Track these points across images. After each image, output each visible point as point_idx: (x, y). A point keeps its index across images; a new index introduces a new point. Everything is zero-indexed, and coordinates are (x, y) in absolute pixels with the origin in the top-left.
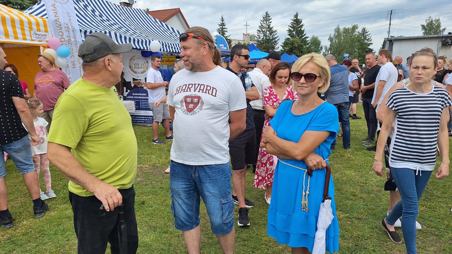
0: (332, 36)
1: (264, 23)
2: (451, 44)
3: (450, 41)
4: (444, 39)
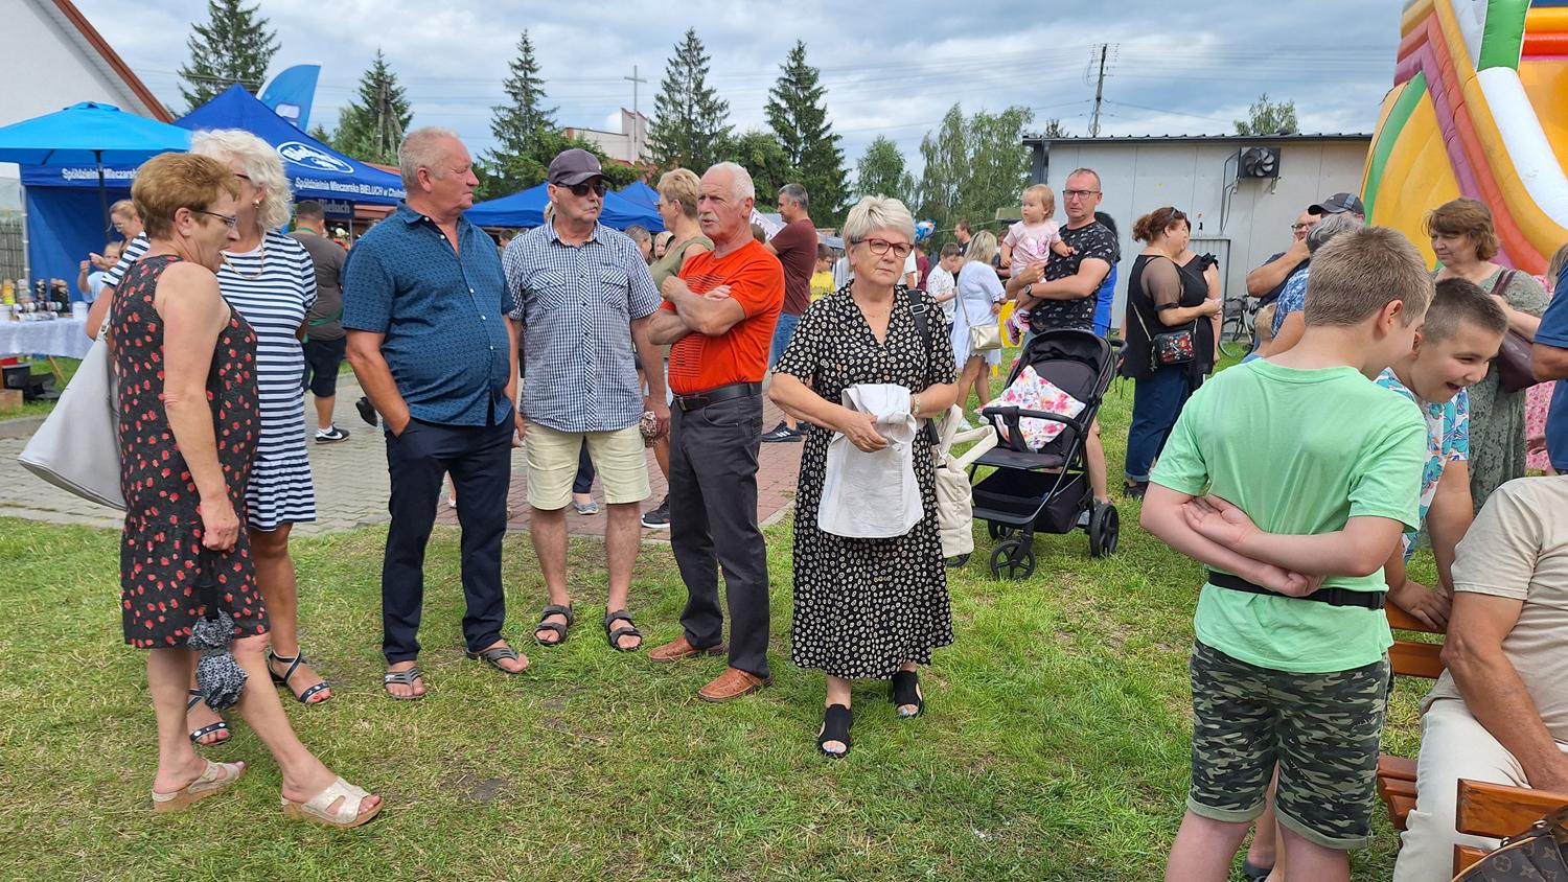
1: (681, 73)
2: (1274, 174)
3: (1271, 160)
4: (1248, 149)
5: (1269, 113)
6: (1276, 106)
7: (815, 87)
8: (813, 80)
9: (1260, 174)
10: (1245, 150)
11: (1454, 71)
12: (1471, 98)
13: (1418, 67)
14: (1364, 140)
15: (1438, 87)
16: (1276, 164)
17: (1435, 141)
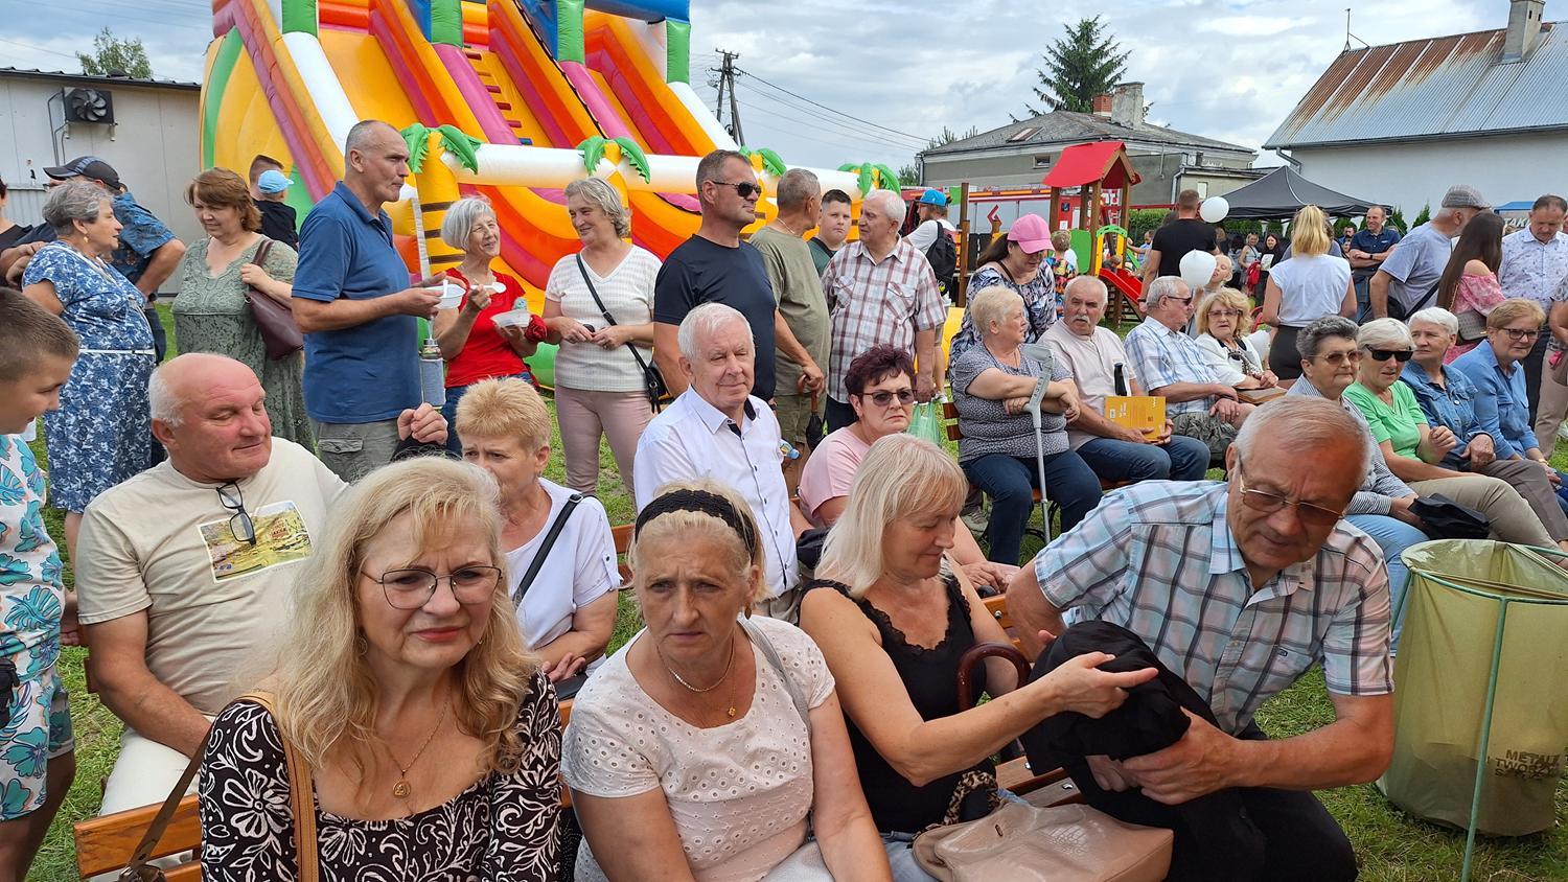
2: (108, 119)
3: (101, 103)
4: (72, 89)
5: (115, 49)
6: (121, 42)
9: (93, 119)
10: (69, 90)
11: (262, 31)
12: (280, 56)
13: (232, 22)
14: (196, 88)
15: (252, 44)
16: (108, 107)
17: (259, 96)
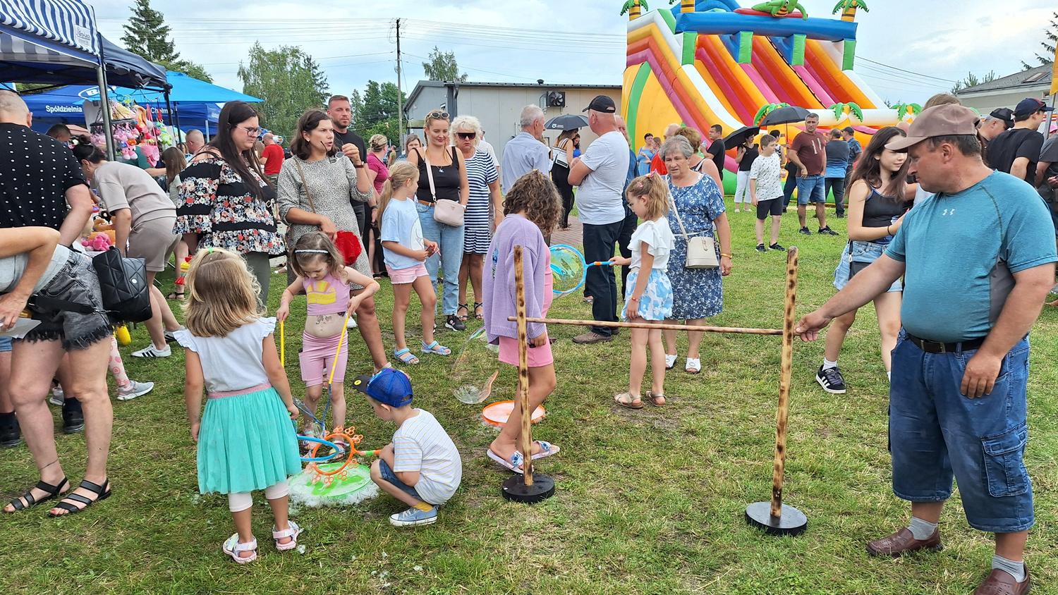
0: (247, 66)
2: (563, 104)
3: (561, 97)
6: (444, 54)
7: (162, 25)
8: (160, 21)
9: (559, 104)
10: (550, 92)
11: (668, 64)
13: (644, 59)
15: (659, 70)
